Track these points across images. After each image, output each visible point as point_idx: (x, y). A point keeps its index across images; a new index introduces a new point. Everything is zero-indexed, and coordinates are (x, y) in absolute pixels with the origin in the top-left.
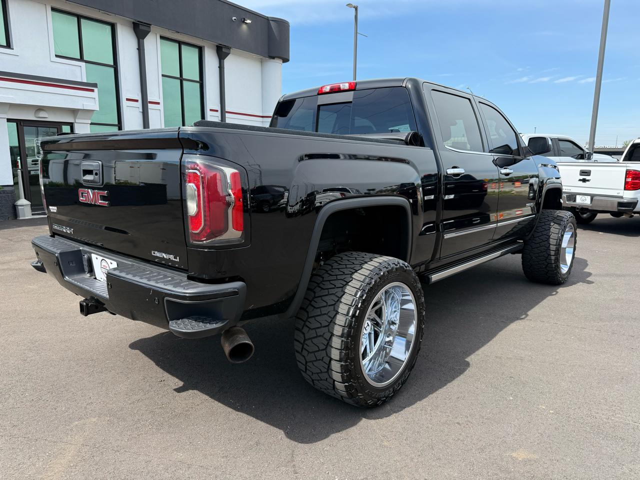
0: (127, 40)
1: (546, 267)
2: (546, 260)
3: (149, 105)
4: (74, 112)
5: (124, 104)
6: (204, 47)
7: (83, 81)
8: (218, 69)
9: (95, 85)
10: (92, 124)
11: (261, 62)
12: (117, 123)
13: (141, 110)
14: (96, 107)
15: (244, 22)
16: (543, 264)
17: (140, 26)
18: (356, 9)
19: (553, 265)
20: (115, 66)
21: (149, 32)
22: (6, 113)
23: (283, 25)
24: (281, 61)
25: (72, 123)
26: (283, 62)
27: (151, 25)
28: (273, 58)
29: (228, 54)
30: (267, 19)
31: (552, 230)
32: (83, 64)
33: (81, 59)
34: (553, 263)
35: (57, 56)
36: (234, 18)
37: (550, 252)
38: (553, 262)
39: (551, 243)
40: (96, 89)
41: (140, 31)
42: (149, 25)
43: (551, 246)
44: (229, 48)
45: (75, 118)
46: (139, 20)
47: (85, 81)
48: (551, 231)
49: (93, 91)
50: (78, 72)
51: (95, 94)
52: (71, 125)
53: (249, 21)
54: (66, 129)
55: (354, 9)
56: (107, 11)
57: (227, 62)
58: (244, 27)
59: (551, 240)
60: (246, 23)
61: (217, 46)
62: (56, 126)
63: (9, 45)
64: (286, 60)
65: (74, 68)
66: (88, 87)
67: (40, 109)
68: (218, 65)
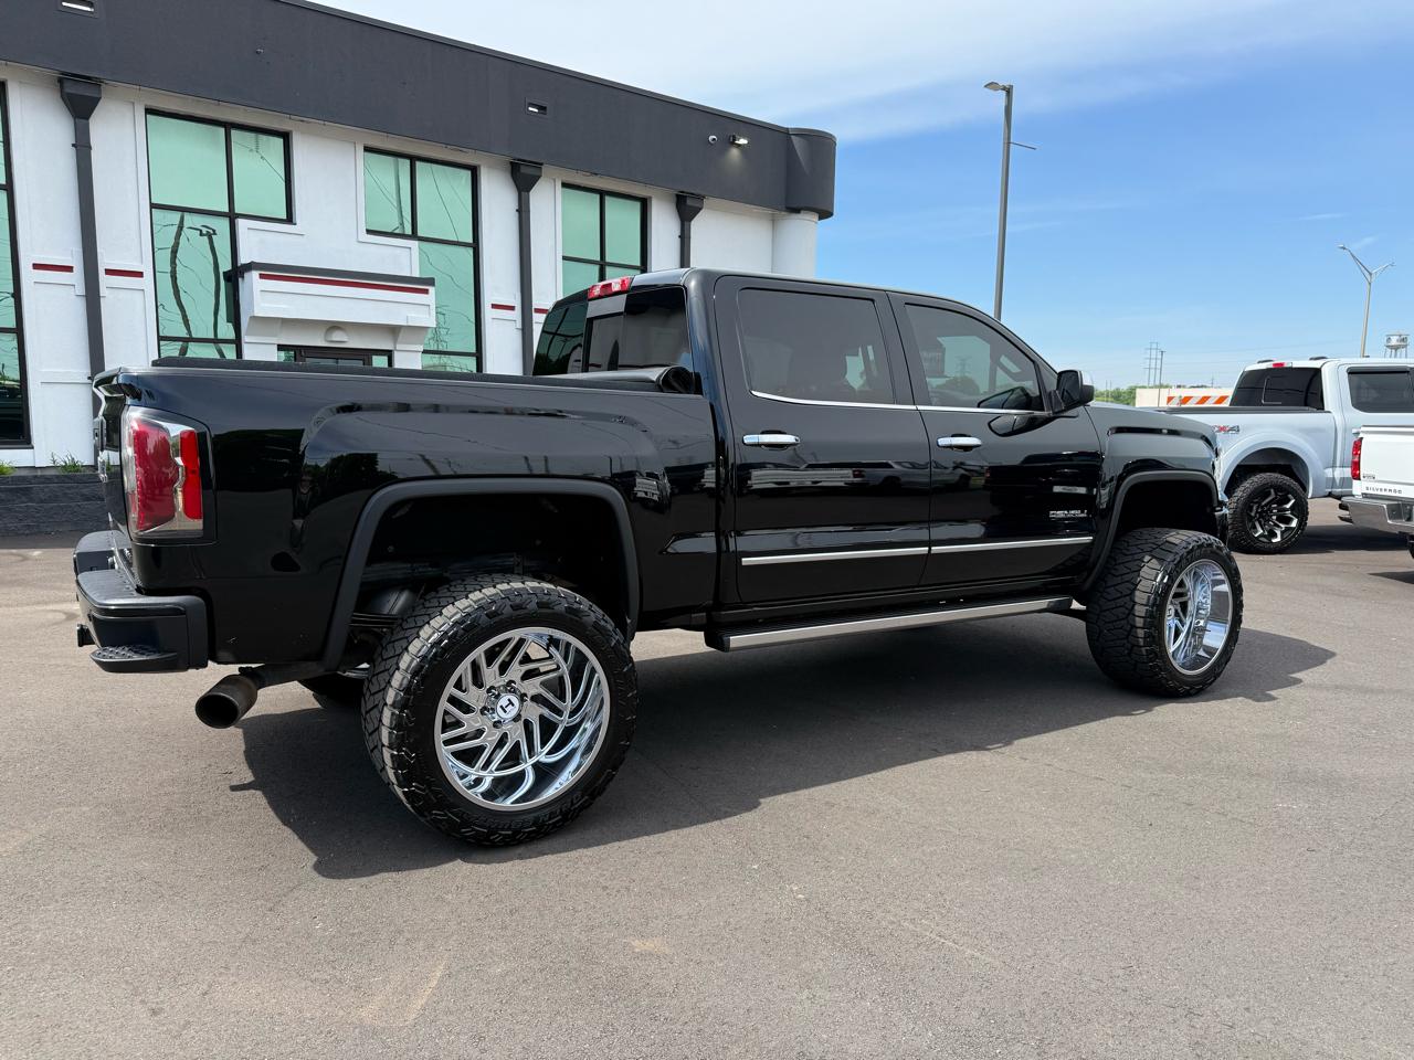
0: (498, 195)
1: (1129, 654)
2: (1127, 637)
3: (534, 314)
4: (393, 331)
5: (488, 314)
6: (650, 198)
7: (414, 275)
8: (678, 241)
9: (431, 282)
10: (425, 352)
11: (773, 221)
12: (474, 350)
13: (519, 325)
14: (428, 320)
15: (733, 143)
16: (1123, 646)
17: (522, 167)
18: (1009, 91)
19: (1143, 649)
20: (475, 246)
21: (539, 177)
22: (275, 336)
23: (820, 144)
24: (815, 217)
25: (391, 351)
26: (820, 218)
27: (542, 164)
28: (797, 211)
29: (697, 210)
30: (785, 134)
31: (1145, 572)
32: (414, 244)
33: (414, 236)
34: (1142, 644)
35: (369, 232)
36: (711, 137)
37: (1134, 621)
38: (1141, 642)
39: (1137, 600)
40: (432, 290)
41: (523, 179)
42: (538, 165)
43: (1136, 607)
44: (701, 198)
45: (395, 343)
46: (521, 157)
47: (416, 274)
48: (1141, 573)
49: (426, 292)
50: (403, 259)
51: (430, 298)
52: (389, 354)
53: (743, 141)
54: (380, 362)
55: (1004, 93)
56: (460, 146)
57: (697, 225)
58: (735, 152)
59: (1137, 593)
60: (739, 145)
61: (677, 195)
62: (362, 357)
63: (290, 219)
64: (825, 214)
65: (398, 251)
66: (419, 285)
67: (335, 326)
68: (678, 233)
